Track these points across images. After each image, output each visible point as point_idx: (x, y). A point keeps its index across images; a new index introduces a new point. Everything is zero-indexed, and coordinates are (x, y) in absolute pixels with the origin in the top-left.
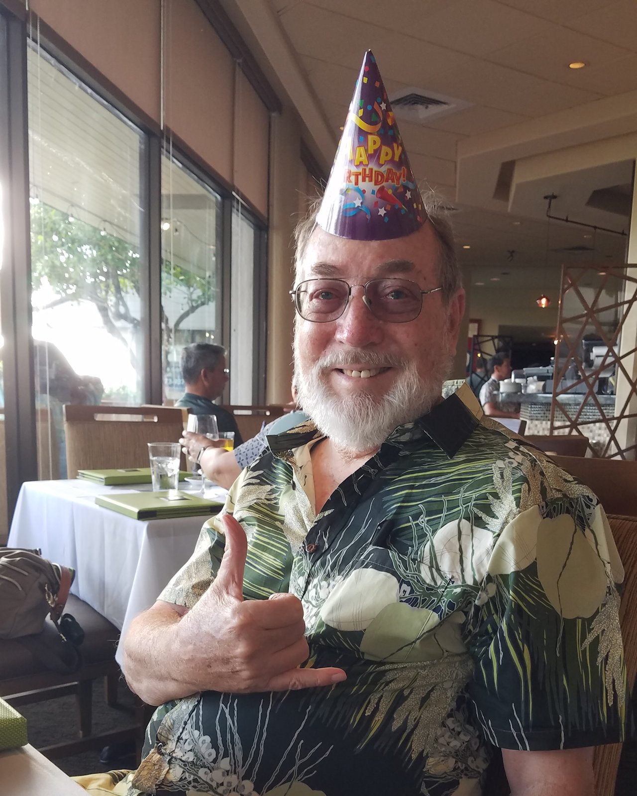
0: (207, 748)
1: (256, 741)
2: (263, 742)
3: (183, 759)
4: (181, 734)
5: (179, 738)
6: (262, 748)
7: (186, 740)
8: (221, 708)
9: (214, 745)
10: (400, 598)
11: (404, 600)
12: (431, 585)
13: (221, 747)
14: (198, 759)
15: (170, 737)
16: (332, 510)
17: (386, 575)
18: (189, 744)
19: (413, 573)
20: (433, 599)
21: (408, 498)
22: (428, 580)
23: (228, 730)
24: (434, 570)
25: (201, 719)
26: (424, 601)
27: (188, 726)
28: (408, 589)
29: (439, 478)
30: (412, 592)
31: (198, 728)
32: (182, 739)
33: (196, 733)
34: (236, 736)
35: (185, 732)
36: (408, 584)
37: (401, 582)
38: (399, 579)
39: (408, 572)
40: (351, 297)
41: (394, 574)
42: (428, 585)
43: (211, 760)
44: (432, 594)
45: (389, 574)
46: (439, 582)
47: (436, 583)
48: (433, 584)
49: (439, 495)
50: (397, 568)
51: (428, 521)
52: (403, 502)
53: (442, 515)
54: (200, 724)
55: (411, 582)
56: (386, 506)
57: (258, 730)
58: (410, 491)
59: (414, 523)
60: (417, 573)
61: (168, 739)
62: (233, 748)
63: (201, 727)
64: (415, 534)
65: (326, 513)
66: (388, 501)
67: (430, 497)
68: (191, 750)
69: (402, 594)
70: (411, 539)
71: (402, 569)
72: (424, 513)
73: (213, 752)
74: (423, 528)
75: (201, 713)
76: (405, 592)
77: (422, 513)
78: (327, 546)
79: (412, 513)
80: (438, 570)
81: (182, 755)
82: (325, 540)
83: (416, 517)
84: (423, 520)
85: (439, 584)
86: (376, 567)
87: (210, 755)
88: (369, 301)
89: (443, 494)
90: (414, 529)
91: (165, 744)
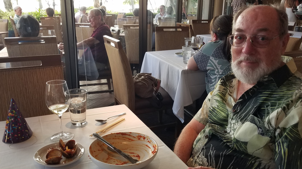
0: (206, 162)
1: (219, 163)
2: (221, 164)
3: (199, 163)
4: (199, 155)
5: (198, 157)
6: (221, 166)
7: (200, 158)
8: (210, 151)
9: (208, 161)
10: (259, 133)
11: (260, 133)
12: (268, 129)
13: (210, 162)
14: (203, 164)
15: (196, 155)
16: (242, 100)
17: (253, 125)
18: (201, 159)
19: (262, 125)
20: (269, 134)
21: (265, 100)
22: (267, 128)
23: (212, 158)
24: (269, 124)
25: (205, 153)
26: (266, 134)
27: (201, 154)
28: (261, 130)
29: (277, 95)
30: (262, 131)
31: (203, 155)
32: (199, 157)
33: (203, 156)
34: (214, 161)
35: (200, 155)
36: (261, 128)
37: (258, 127)
38: (257, 126)
39: (260, 124)
40: (247, 40)
41: (256, 124)
42: (267, 129)
43: (207, 165)
44: (269, 132)
45: (254, 125)
46: (271, 128)
47: (270, 129)
48: (269, 129)
49: (276, 100)
50: (257, 123)
51: (271, 108)
52: (264, 101)
53: (276, 107)
54: (204, 154)
55: (262, 128)
56: (258, 101)
57: (220, 160)
58: (267, 98)
59: (266, 108)
60: (263, 125)
61: (195, 155)
62: (213, 164)
63: (205, 155)
64: (266, 112)
65: (240, 100)
66: (259, 99)
67: (273, 101)
68: (201, 161)
69: (259, 132)
70: (264, 114)
71: (258, 123)
72: (270, 105)
73: (207, 163)
74: (269, 111)
75: (205, 151)
76: (260, 131)
77: (269, 105)
78: (239, 110)
79: (266, 105)
80: (271, 124)
81: (199, 161)
82: (239, 108)
83: (267, 106)
84: (269, 108)
85: (271, 129)
86: (250, 122)
87: (206, 164)
88: (252, 41)
89: (277, 100)
90: (266, 110)
91: (194, 157)
